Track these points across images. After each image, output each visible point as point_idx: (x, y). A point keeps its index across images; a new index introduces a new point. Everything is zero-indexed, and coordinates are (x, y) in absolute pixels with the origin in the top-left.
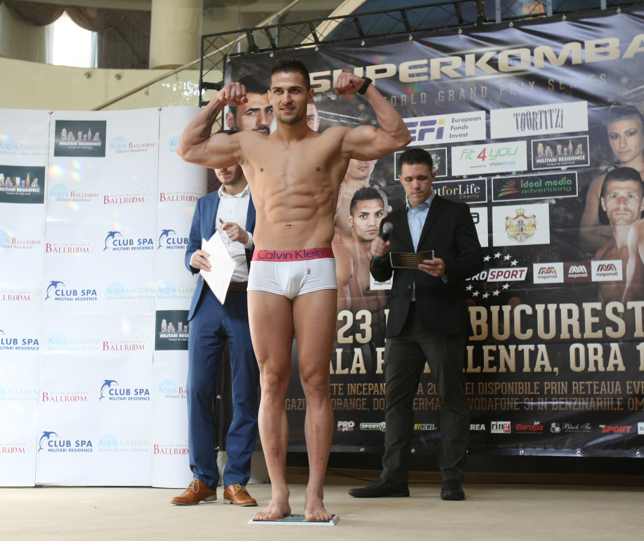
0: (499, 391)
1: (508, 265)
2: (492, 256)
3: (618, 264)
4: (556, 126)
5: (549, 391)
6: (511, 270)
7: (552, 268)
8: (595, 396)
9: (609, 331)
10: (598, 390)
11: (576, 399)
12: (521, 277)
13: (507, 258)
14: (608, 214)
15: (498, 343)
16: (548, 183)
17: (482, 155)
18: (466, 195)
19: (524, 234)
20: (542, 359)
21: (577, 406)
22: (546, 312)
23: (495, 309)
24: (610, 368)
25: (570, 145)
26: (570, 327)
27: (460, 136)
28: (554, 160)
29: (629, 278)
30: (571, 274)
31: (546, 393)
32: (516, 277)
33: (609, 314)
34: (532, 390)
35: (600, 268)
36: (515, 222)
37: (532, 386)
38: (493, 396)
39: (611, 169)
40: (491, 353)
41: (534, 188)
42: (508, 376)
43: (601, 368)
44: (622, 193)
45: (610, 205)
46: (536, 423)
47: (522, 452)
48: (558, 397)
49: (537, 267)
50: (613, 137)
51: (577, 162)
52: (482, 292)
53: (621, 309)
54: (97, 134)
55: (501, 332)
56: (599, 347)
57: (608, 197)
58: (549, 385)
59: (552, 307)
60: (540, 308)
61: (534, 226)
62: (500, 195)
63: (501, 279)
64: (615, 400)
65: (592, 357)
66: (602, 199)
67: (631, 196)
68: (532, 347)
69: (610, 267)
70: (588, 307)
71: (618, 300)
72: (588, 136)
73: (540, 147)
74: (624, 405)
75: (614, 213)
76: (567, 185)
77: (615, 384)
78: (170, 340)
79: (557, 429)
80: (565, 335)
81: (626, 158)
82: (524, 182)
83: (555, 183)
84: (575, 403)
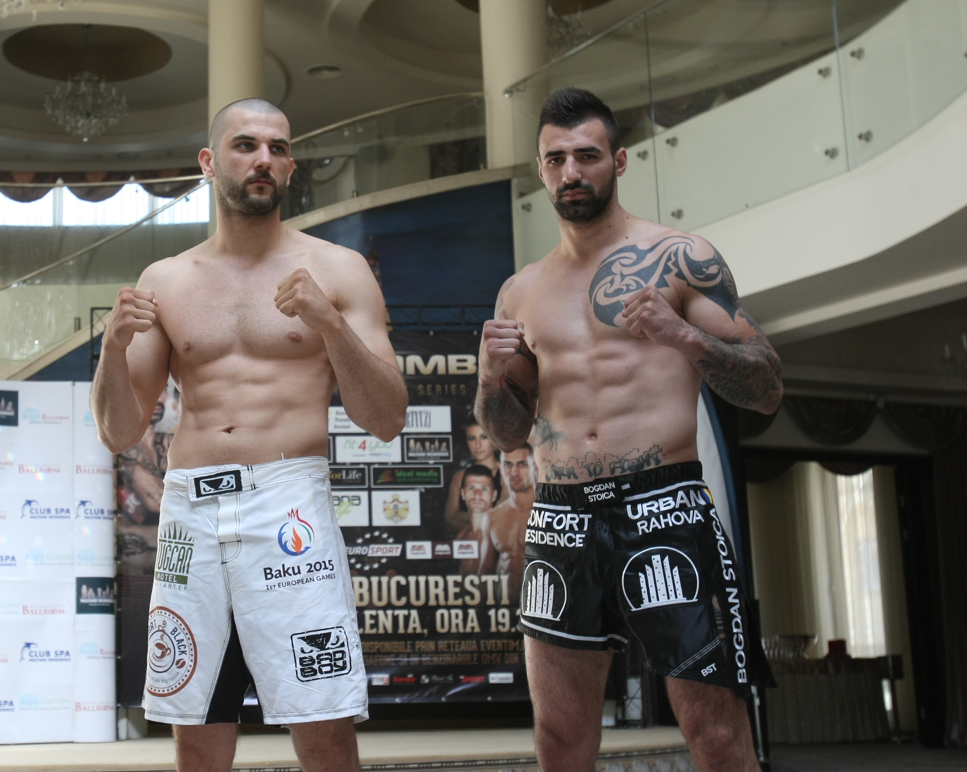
0: (378, 649)
1: (385, 542)
2: (372, 533)
3: (474, 544)
4: (425, 425)
5: (420, 649)
6: (388, 546)
7: (422, 546)
8: (457, 653)
9: (467, 599)
10: (459, 647)
11: (441, 655)
12: (396, 552)
13: (385, 536)
14: (467, 503)
15: (377, 608)
16: (418, 474)
17: (363, 446)
18: (350, 480)
19: (399, 516)
20: (414, 622)
21: (442, 661)
22: (417, 583)
23: (375, 580)
24: (468, 630)
25: (437, 443)
26: (437, 596)
27: (344, 427)
28: (423, 454)
29: (483, 556)
30: (438, 552)
31: (417, 650)
32: (392, 553)
33: (468, 586)
34: (406, 647)
35: (461, 547)
36: (391, 506)
37: (406, 645)
38: (374, 654)
39: (469, 466)
40: (372, 617)
41: (407, 477)
42: (386, 637)
43: (461, 630)
44: (478, 486)
45: (468, 495)
46: (410, 676)
47: (398, 700)
48: (427, 653)
49: (409, 545)
50: (470, 439)
51: (442, 458)
52: (364, 564)
53: (476, 581)
54: (10, 404)
55: (380, 598)
56: (460, 612)
57: (467, 489)
58: (420, 644)
59: (422, 579)
60: (412, 579)
61: (407, 510)
62: (379, 481)
63: (380, 554)
64: (472, 656)
65: (454, 621)
66: (462, 491)
67: (484, 489)
68: (405, 612)
69: (468, 547)
70: (451, 579)
71: (475, 573)
72: (450, 437)
73: (412, 442)
74: (479, 659)
75: (472, 502)
76: (434, 477)
77: (472, 643)
78: (91, 605)
79: (427, 681)
80: (432, 602)
81: (481, 457)
82: (399, 472)
83: (424, 474)
84: (441, 659)
